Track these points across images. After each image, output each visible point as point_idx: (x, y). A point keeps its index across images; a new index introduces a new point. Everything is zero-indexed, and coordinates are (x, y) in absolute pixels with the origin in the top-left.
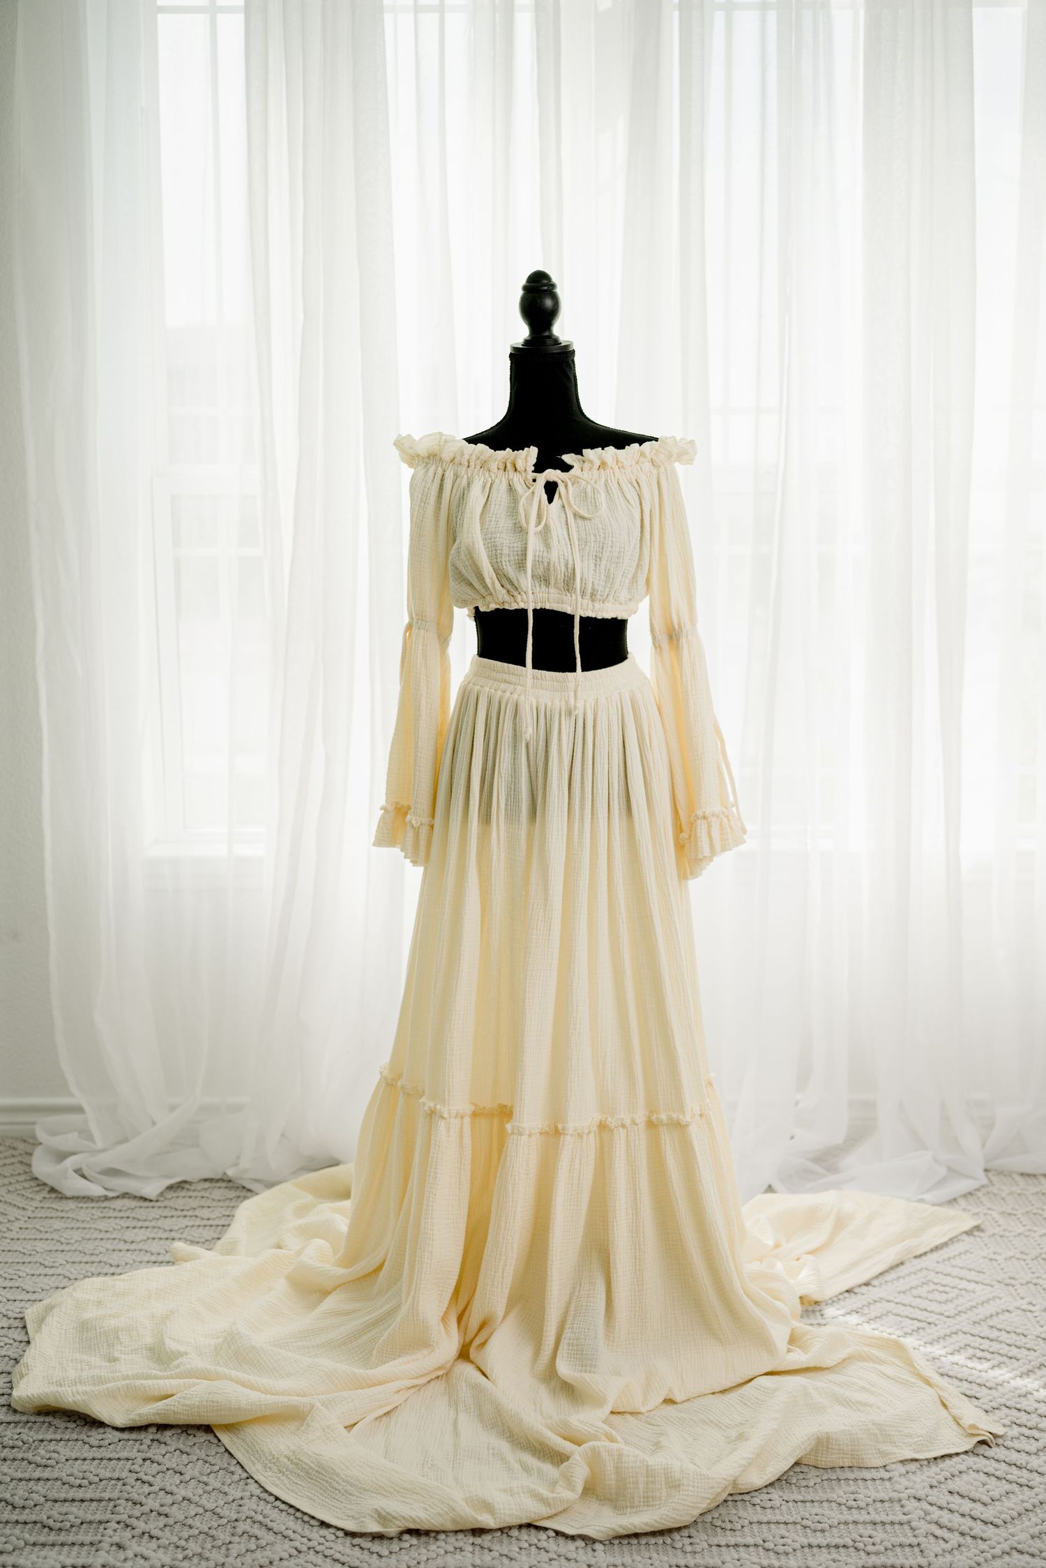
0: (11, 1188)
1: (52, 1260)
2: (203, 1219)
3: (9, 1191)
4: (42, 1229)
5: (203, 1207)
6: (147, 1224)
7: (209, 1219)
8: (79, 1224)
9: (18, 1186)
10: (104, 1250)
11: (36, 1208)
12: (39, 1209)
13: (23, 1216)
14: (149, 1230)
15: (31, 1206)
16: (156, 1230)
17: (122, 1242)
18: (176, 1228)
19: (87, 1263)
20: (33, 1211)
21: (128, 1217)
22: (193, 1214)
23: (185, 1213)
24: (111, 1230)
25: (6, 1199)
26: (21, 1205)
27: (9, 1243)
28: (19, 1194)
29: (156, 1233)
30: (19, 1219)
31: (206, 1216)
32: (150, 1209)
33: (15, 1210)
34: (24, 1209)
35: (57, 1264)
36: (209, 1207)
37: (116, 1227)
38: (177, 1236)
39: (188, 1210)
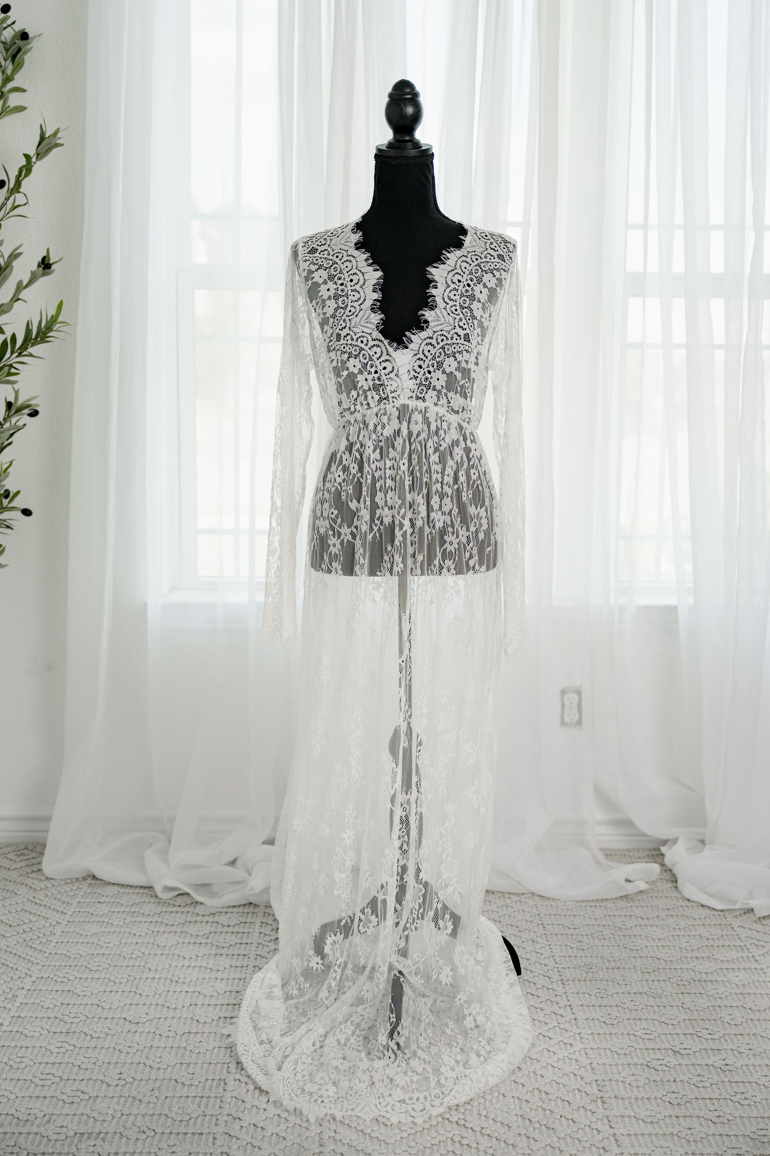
0: (46, 892)
1: (96, 964)
2: (224, 926)
3: (47, 896)
4: (81, 932)
5: (221, 912)
6: (174, 929)
7: (229, 926)
8: (114, 929)
9: (53, 890)
10: (140, 954)
11: (74, 912)
12: (75, 913)
13: (63, 920)
14: (178, 934)
15: (69, 910)
16: (184, 934)
17: (156, 946)
18: (201, 934)
19: (128, 966)
20: (71, 915)
21: (157, 922)
22: (215, 920)
23: (206, 918)
24: (143, 934)
25: (45, 903)
26: (60, 910)
27: (54, 947)
28: (55, 898)
29: (185, 937)
30: (60, 923)
31: (225, 924)
32: (173, 915)
33: (55, 912)
34: (62, 912)
35: (101, 968)
36: (226, 912)
37: (148, 932)
38: (204, 941)
39: (209, 915)
